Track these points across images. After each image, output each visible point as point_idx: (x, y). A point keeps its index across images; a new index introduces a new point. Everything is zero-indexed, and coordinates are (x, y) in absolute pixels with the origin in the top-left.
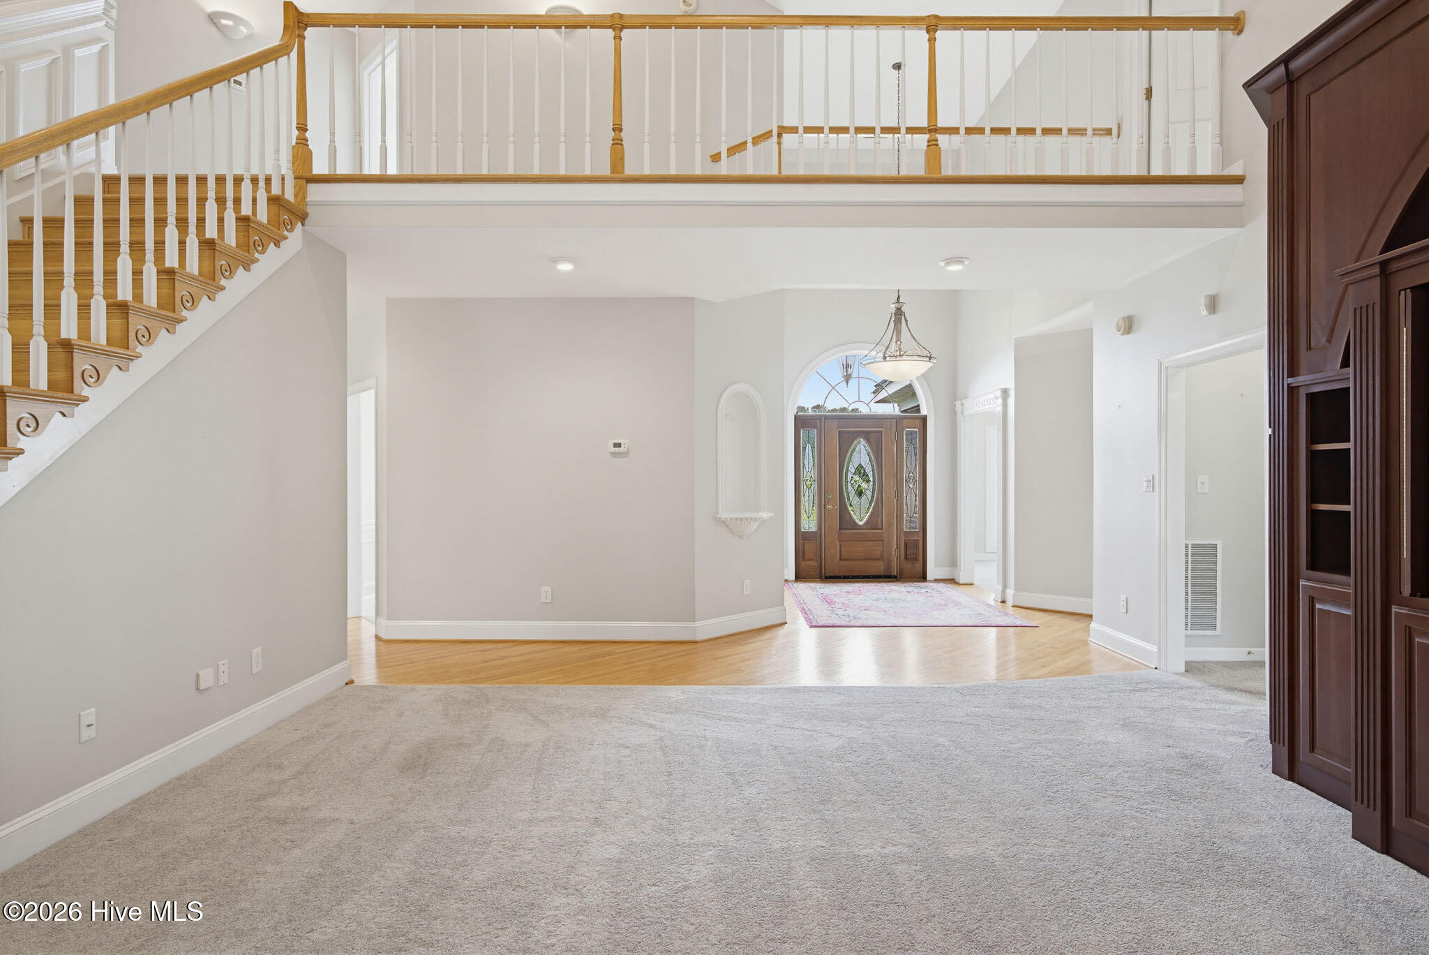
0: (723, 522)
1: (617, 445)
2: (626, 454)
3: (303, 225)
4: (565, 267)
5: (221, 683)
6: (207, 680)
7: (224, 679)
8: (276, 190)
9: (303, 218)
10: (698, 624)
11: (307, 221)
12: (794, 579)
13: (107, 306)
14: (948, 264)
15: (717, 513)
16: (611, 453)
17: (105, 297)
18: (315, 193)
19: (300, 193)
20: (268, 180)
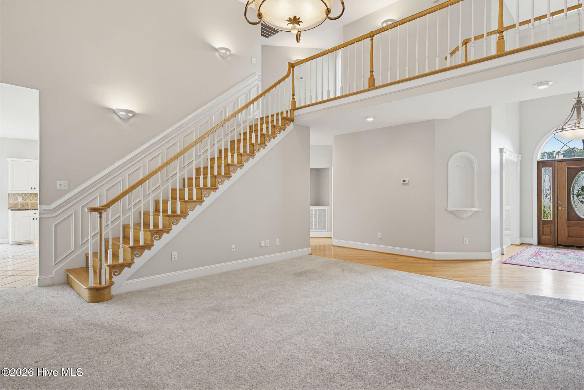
0: (451, 212)
1: (404, 181)
2: (407, 184)
3: (293, 122)
4: (370, 119)
5: (267, 246)
6: (263, 244)
7: (268, 245)
8: (284, 115)
9: (293, 120)
10: (436, 253)
11: (294, 121)
12: (537, 244)
13: (237, 155)
14: (538, 86)
15: (448, 208)
16: (402, 184)
17: (237, 153)
18: (296, 113)
19: (292, 114)
20: (282, 113)
